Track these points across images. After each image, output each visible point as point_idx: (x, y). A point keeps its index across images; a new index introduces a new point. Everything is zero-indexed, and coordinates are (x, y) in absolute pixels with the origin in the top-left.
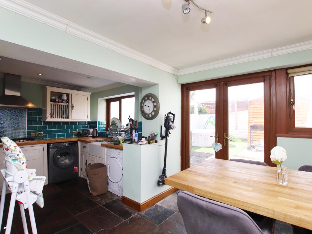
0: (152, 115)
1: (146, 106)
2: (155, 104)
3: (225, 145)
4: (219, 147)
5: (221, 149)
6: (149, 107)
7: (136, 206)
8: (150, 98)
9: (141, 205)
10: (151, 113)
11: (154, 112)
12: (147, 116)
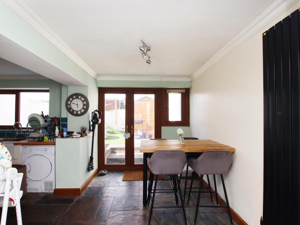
0: (81, 112)
1: (73, 104)
2: (85, 103)
3: (132, 134)
4: (128, 135)
5: (130, 137)
6: (77, 105)
7: (76, 191)
8: (80, 97)
9: (80, 189)
10: (80, 110)
11: (84, 109)
12: (75, 113)
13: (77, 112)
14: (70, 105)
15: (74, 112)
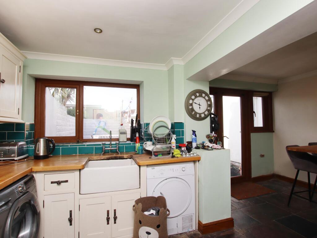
0: (204, 114)
1: (196, 103)
6: (199, 105)
8: (204, 95)
11: (207, 111)
12: (198, 116)
13: (200, 114)
14: (191, 105)
15: (196, 115)
